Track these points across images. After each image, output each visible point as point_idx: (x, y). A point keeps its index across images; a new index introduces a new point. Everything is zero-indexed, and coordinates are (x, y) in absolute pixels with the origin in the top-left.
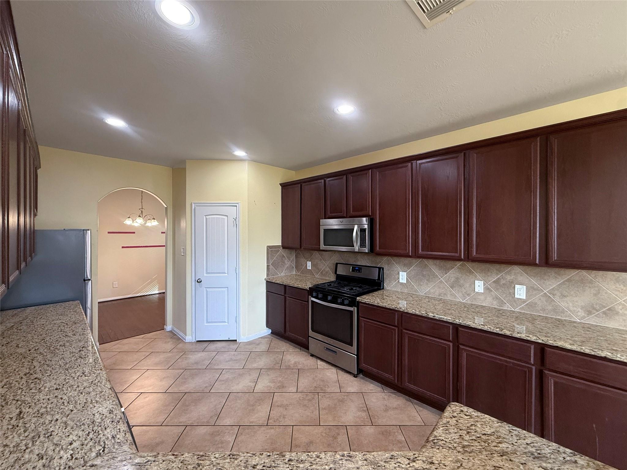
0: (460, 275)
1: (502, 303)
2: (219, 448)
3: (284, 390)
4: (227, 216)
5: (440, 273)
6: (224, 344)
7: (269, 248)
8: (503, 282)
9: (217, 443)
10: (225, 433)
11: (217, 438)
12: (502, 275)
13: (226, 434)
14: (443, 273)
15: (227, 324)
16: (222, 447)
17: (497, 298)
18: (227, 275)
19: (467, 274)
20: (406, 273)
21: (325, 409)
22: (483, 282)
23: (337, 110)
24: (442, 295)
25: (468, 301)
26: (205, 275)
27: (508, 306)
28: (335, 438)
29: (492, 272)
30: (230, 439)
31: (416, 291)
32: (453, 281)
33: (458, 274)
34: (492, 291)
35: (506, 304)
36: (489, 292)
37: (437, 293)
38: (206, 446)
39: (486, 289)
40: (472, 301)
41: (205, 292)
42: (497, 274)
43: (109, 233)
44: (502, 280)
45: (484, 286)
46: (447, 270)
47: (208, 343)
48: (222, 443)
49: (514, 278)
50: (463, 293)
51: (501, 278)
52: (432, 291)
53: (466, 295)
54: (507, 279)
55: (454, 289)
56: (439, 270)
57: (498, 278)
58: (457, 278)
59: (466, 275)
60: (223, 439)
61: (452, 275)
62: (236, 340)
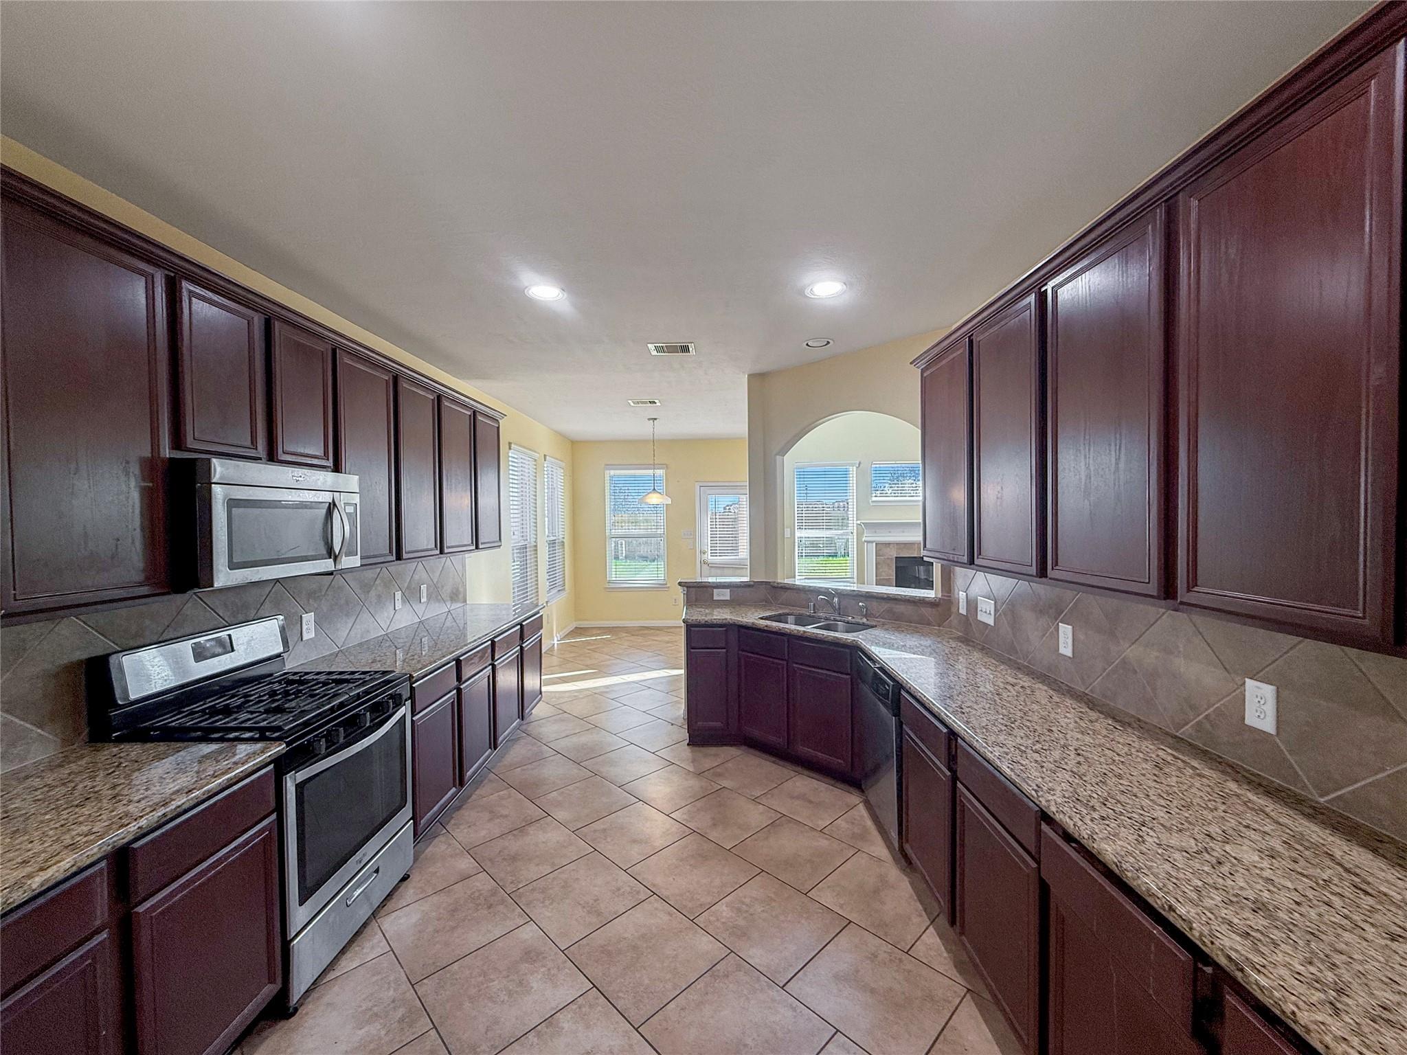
2: (747, 905)
9: (745, 915)
10: (723, 923)
11: (741, 922)
13: (723, 920)
16: (743, 903)
30: (724, 908)
38: (764, 920)
48: (739, 910)
60: (734, 915)
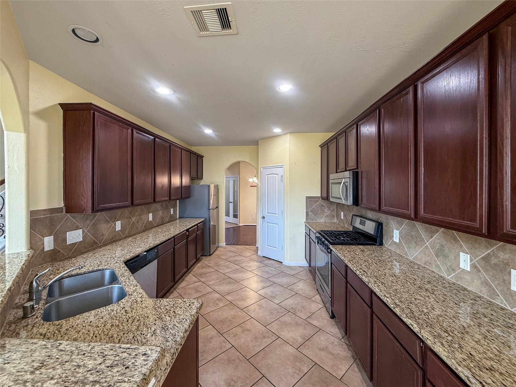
0: (444, 242)
1: (493, 293)
3: (272, 300)
4: (278, 174)
5: (426, 236)
6: (274, 262)
7: (308, 198)
8: (494, 261)
12: (493, 250)
14: (428, 236)
15: (277, 249)
17: (486, 284)
18: (277, 215)
19: (452, 241)
20: (398, 231)
21: (280, 321)
22: (469, 256)
23: (279, 88)
24: (428, 264)
25: (453, 278)
26: (267, 214)
27: (502, 300)
28: (264, 337)
29: (480, 244)
31: (406, 254)
32: (438, 248)
33: (443, 241)
34: (480, 271)
35: (498, 296)
36: (477, 272)
37: (423, 261)
39: (473, 266)
40: (457, 279)
41: (267, 225)
42: (487, 248)
43: (251, 186)
44: (493, 258)
45: (471, 262)
46: (432, 233)
47: (267, 259)
49: (509, 257)
50: (448, 266)
51: (492, 254)
52: (419, 257)
53: (451, 270)
54: (499, 257)
55: (439, 259)
56: (425, 232)
57: (489, 254)
58: (442, 246)
59: (451, 243)
61: (437, 241)
62: (282, 262)
